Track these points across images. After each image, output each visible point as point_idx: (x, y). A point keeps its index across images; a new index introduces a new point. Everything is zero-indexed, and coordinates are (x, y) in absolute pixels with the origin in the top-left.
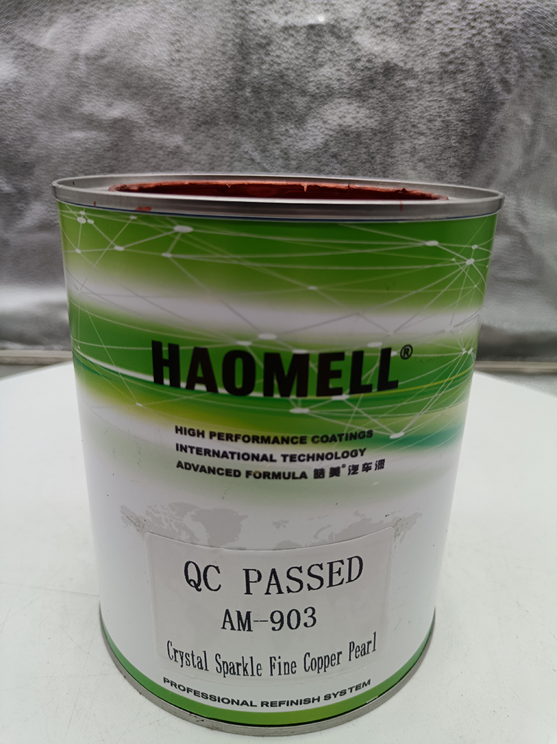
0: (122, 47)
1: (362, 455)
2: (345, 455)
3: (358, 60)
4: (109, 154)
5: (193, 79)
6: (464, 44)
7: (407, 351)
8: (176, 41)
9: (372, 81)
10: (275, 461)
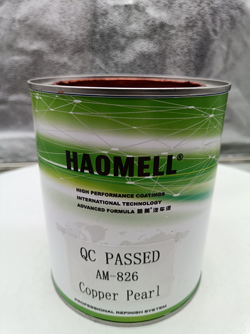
0: (37, 16)
1: (160, 203)
2: (152, 203)
3: (148, 21)
4: (32, 67)
5: (72, 31)
6: (196, 14)
7: (180, 157)
8: (63, 13)
9: (155, 31)
10: (120, 205)
